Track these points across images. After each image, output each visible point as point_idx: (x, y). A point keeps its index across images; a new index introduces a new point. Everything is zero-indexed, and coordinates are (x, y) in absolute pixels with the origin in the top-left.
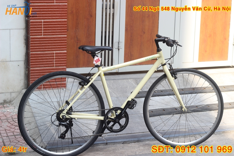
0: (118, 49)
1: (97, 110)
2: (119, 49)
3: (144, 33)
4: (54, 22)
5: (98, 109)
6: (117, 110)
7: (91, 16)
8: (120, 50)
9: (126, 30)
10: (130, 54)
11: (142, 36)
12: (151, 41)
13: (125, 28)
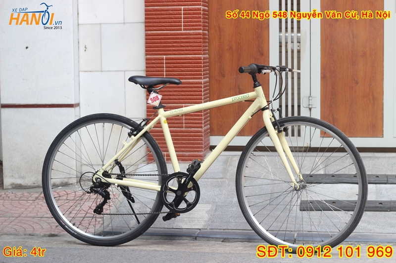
0: (308, 109)
1: (155, 175)
2: (310, 109)
3: (357, 83)
4: (181, 59)
5: (157, 173)
6: (181, 177)
7: (262, 54)
8: (312, 109)
9: (323, 77)
10: (331, 118)
11: (352, 87)
12: (371, 97)
13: (321, 73)
